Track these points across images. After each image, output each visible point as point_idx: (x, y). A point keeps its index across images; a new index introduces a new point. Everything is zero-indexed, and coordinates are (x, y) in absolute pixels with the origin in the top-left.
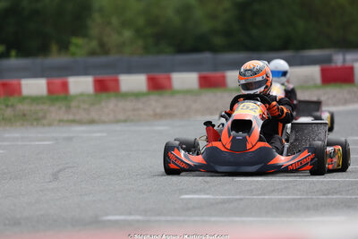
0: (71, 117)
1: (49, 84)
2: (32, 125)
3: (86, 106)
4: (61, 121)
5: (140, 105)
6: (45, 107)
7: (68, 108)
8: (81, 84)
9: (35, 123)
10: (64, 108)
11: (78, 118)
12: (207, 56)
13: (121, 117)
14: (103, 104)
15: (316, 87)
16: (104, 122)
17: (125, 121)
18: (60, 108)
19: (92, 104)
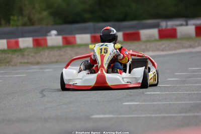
0: (26, 61)
1: (8, 43)
2: (6, 66)
3: (33, 54)
4: (21, 63)
5: (62, 53)
6: (10, 55)
7: (23, 55)
8: (26, 42)
9: (8, 65)
10: (20, 56)
11: (30, 61)
12: (90, 24)
13: (54, 60)
14: (41, 53)
15: (156, 40)
16: (45, 63)
17: (57, 62)
18: (18, 56)
19: (36, 53)
